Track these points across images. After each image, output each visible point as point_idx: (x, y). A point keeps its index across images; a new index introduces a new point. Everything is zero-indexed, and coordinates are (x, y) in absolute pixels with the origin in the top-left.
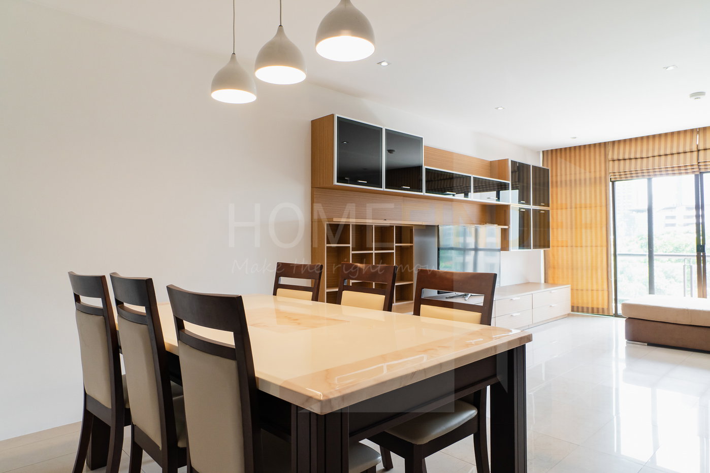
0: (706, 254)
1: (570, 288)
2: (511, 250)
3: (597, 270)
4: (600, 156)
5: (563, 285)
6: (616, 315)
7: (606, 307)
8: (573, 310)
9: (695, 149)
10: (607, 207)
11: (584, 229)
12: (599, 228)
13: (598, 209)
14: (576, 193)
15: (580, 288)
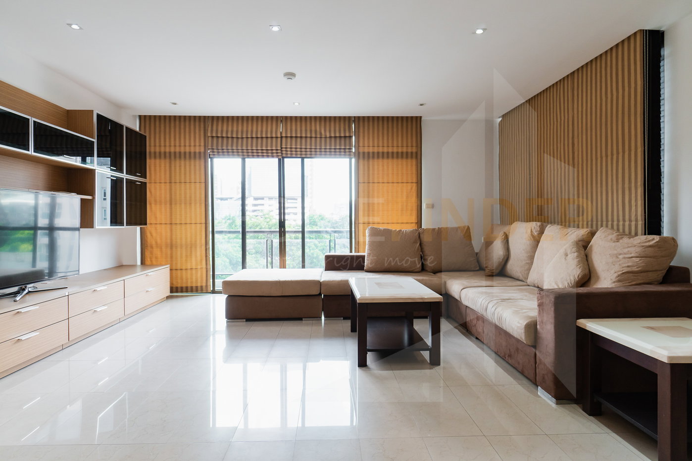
0: (286, 230)
1: (169, 269)
2: (97, 227)
3: (196, 247)
4: (200, 130)
5: (161, 265)
6: (214, 292)
7: (204, 284)
8: (171, 291)
9: (279, 135)
10: (207, 183)
11: (183, 206)
12: (198, 205)
13: (198, 185)
14: (175, 166)
15: (179, 267)
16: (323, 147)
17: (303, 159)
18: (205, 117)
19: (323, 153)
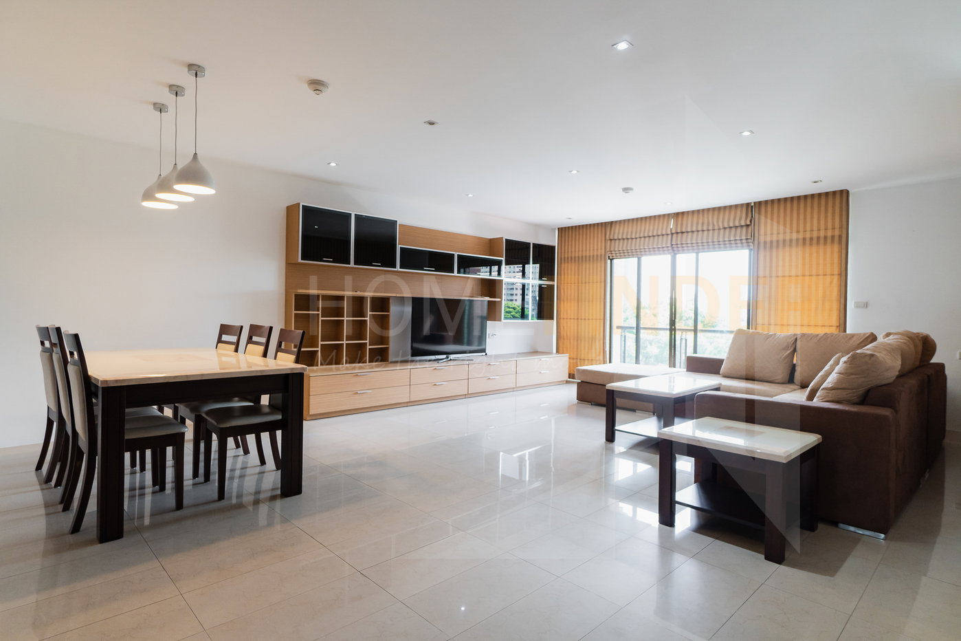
1: (569, 358)
2: (503, 320)
3: (595, 341)
4: (601, 235)
8: (569, 377)
9: (669, 232)
10: (606, 282)
11: (587, 303)
12: (598, 303)
13: (599, 284)
14: (582, 268)
15: (582, 358)
16: (721, 240)
17: (697, 254)
18: (605, 223)
19: (722, 246)
